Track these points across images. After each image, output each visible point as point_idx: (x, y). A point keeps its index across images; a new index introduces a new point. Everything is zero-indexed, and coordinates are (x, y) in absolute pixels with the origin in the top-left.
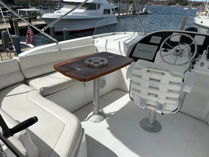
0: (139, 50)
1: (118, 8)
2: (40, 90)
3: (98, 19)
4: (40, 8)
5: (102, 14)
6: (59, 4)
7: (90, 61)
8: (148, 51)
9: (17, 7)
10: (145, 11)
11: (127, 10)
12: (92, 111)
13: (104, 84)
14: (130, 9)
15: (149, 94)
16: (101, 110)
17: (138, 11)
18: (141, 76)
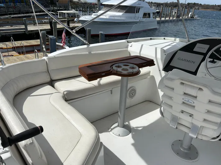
0: (179, 59)
1: (160, 12)
2: (64, 94)
3: (136, 23)
4: (80, 10)
5: (142, 18)
6: (98, 6)
7: (119, 67)
8: (190, 61)
9: (58, 8)
10: (192, 16)
11: (170, 14)
12: (116, 122)
13: (133, 94)
14: (174, 13)
15: (182, 112)
16: (127, 123)
17: (184, 15)
18: (173, 89)
